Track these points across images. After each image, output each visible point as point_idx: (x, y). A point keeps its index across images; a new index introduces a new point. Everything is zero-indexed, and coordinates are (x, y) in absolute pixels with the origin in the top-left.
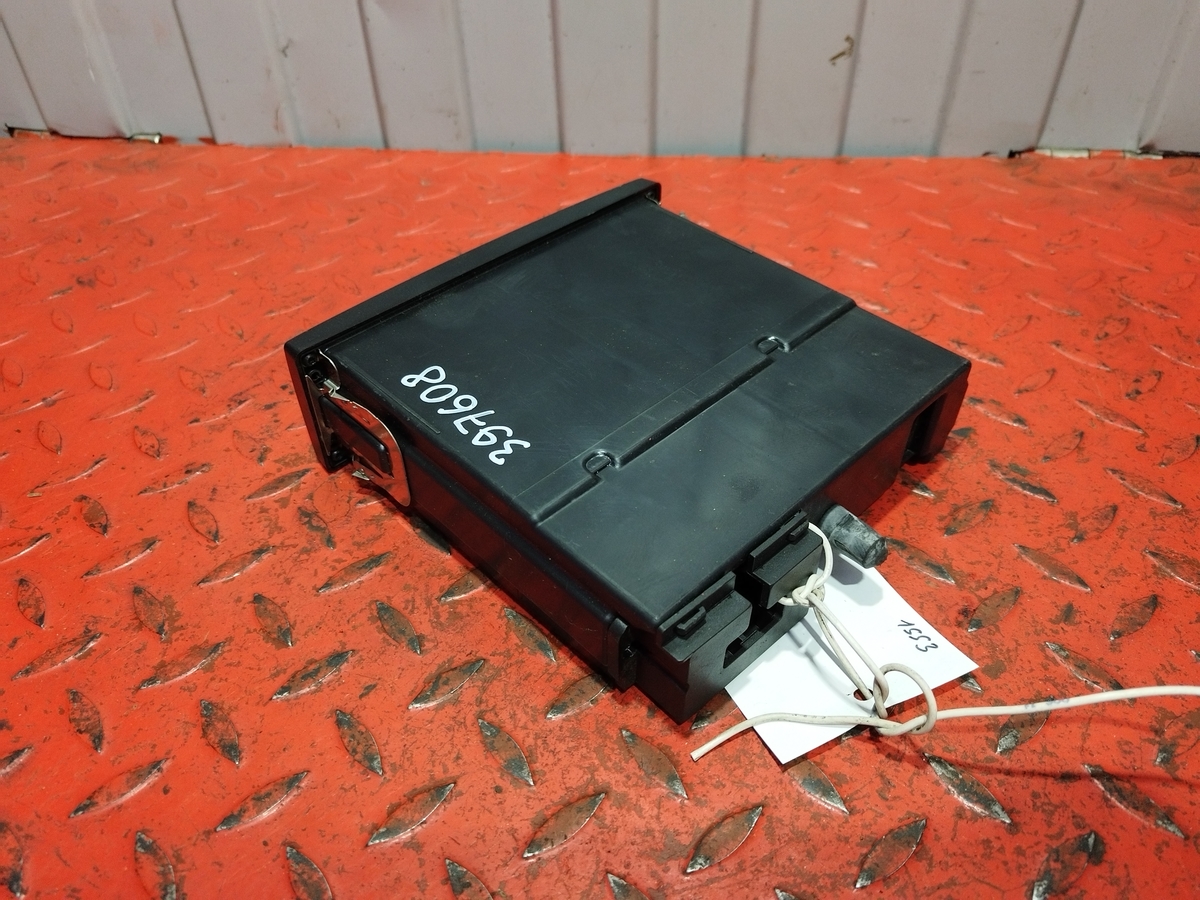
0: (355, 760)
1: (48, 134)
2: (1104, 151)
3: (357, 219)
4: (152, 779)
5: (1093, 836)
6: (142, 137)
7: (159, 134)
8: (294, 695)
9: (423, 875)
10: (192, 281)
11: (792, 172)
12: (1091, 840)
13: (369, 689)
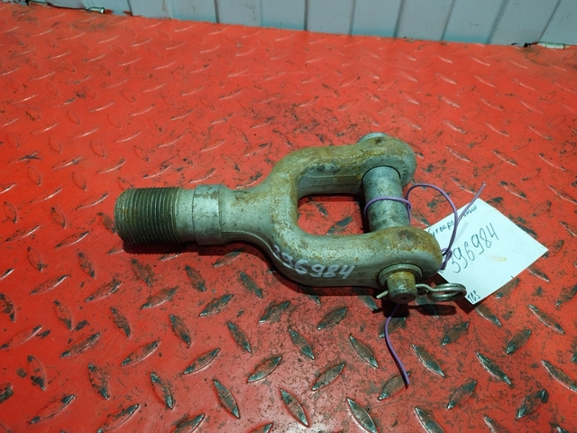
0: (239, 345)
1: (46, 5)
2: (571, 46)
3: (208, 65)
4: (154, 350)
5: (544, 391)
6: (95, 10)
7: (103, 8)
8: (209, 314)
9: (272, 395)
10: (133, 98)
11: (419, 49)
13: (241, 313)
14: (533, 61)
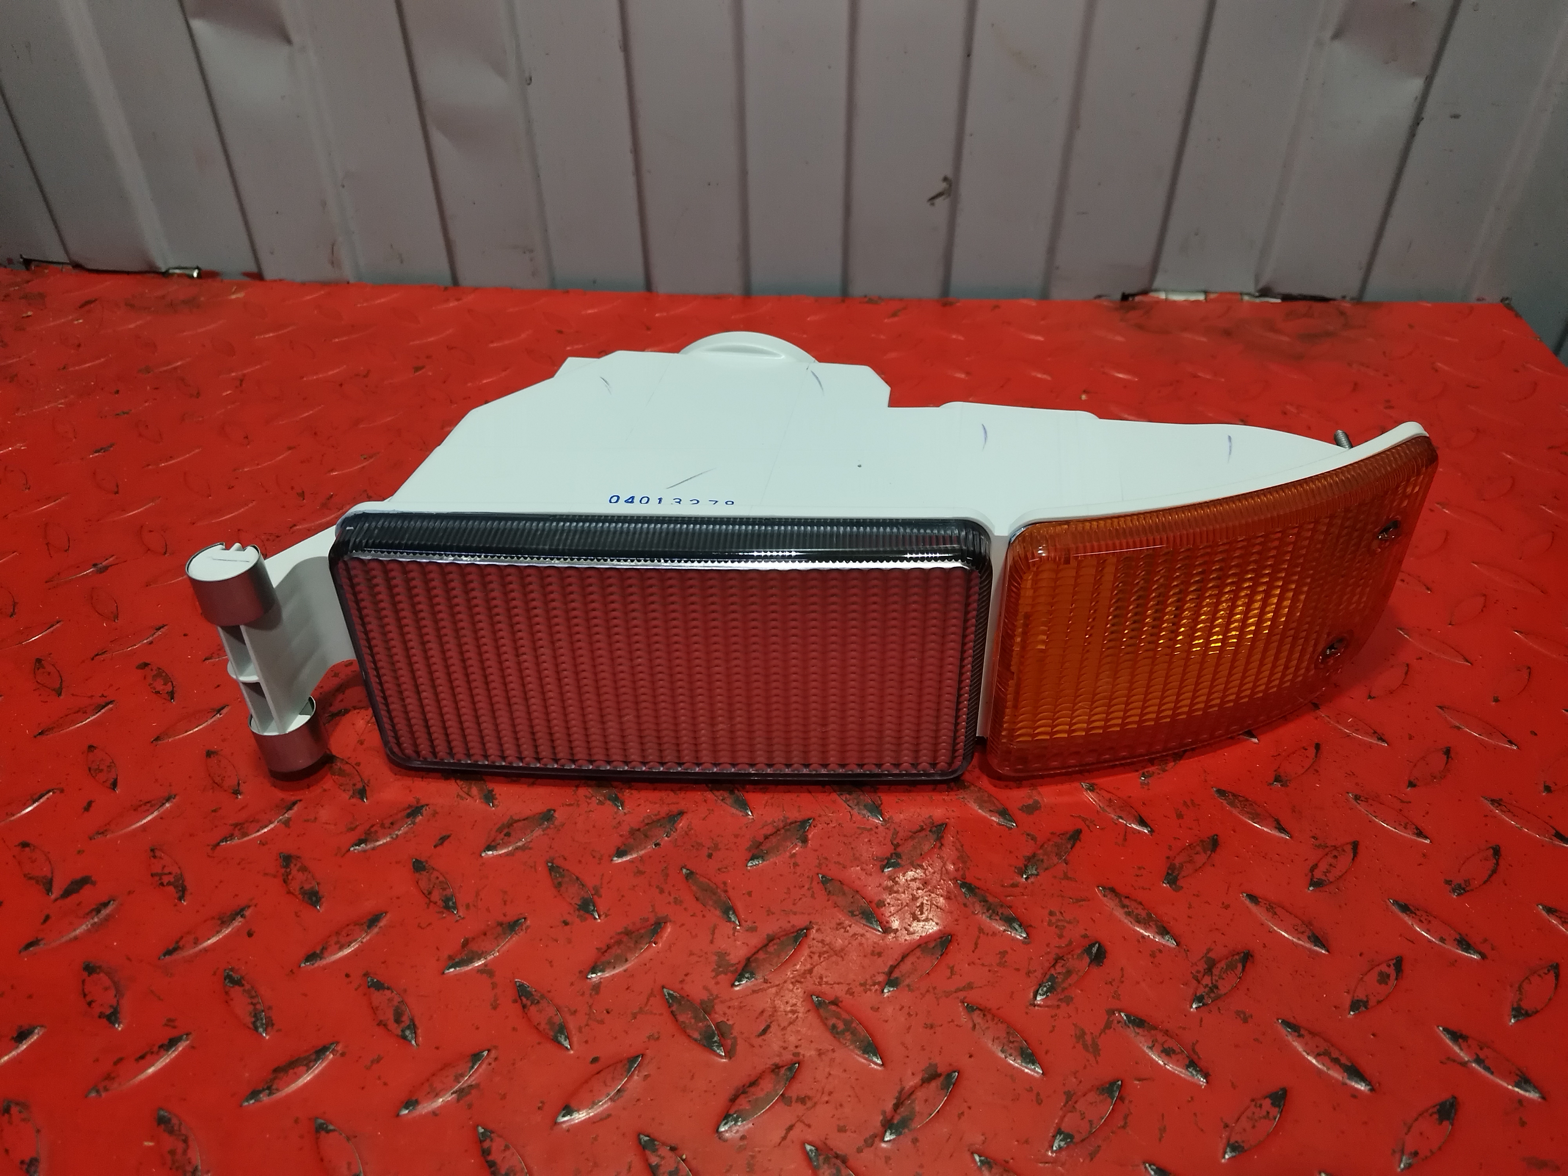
0: (431, 902)
1: (70, 267)
2: (1221, 294)
3: (423, 367)
4: (238, 922)
5: (1097, 945)
6: (177, 271)
7: (198, 268)
8: (370, 846)
9: (495, 996)
10: (247, 437)
11: (894, 315)
12: (1094, 950)
13: (443, 839)
14: (1140, 327)
